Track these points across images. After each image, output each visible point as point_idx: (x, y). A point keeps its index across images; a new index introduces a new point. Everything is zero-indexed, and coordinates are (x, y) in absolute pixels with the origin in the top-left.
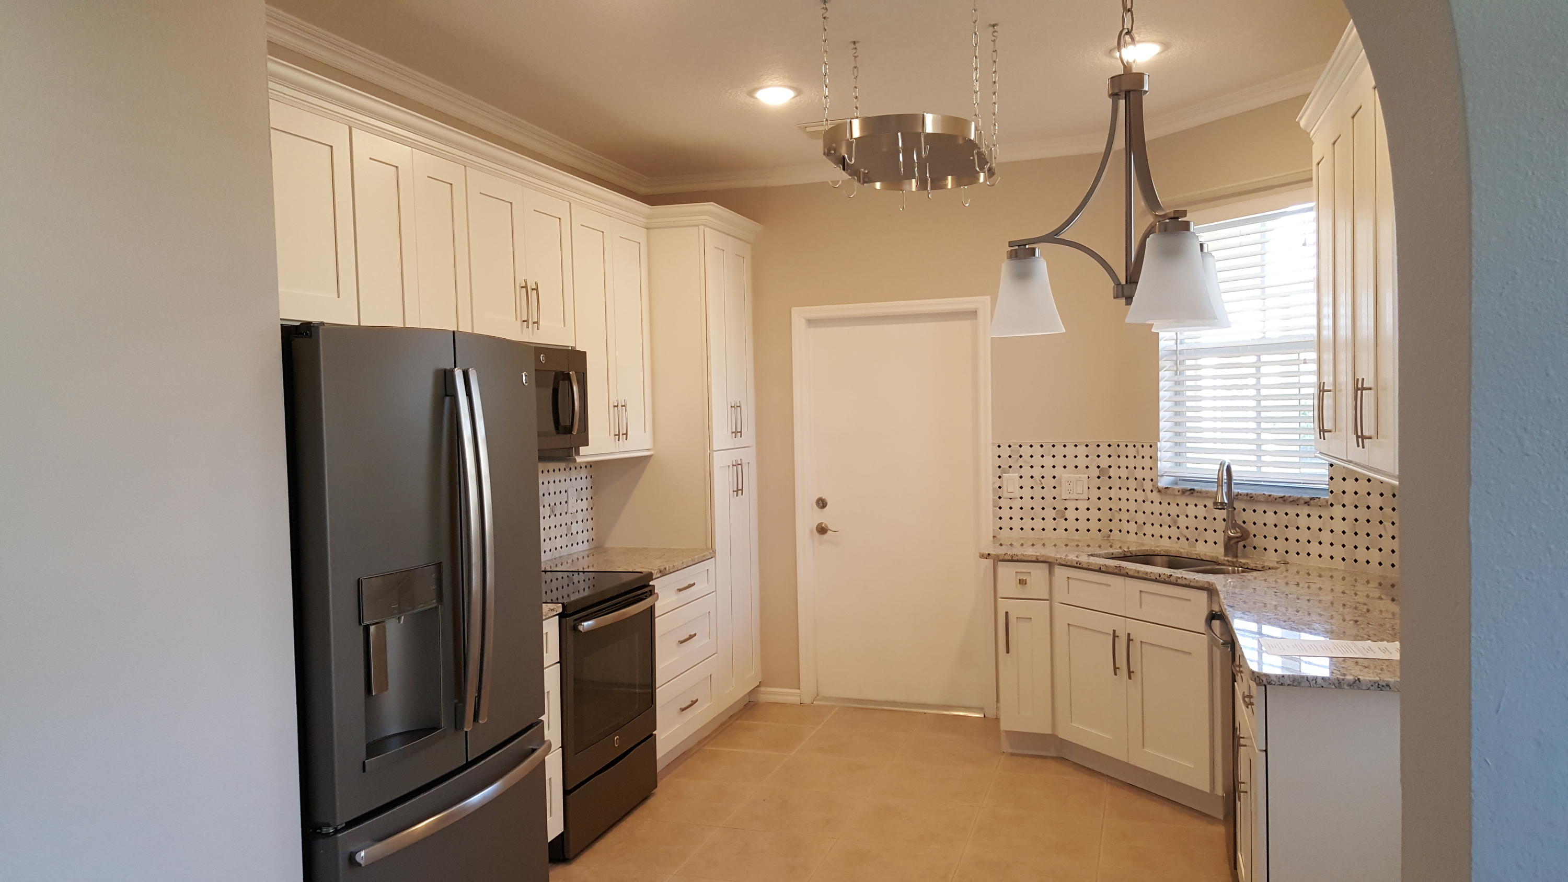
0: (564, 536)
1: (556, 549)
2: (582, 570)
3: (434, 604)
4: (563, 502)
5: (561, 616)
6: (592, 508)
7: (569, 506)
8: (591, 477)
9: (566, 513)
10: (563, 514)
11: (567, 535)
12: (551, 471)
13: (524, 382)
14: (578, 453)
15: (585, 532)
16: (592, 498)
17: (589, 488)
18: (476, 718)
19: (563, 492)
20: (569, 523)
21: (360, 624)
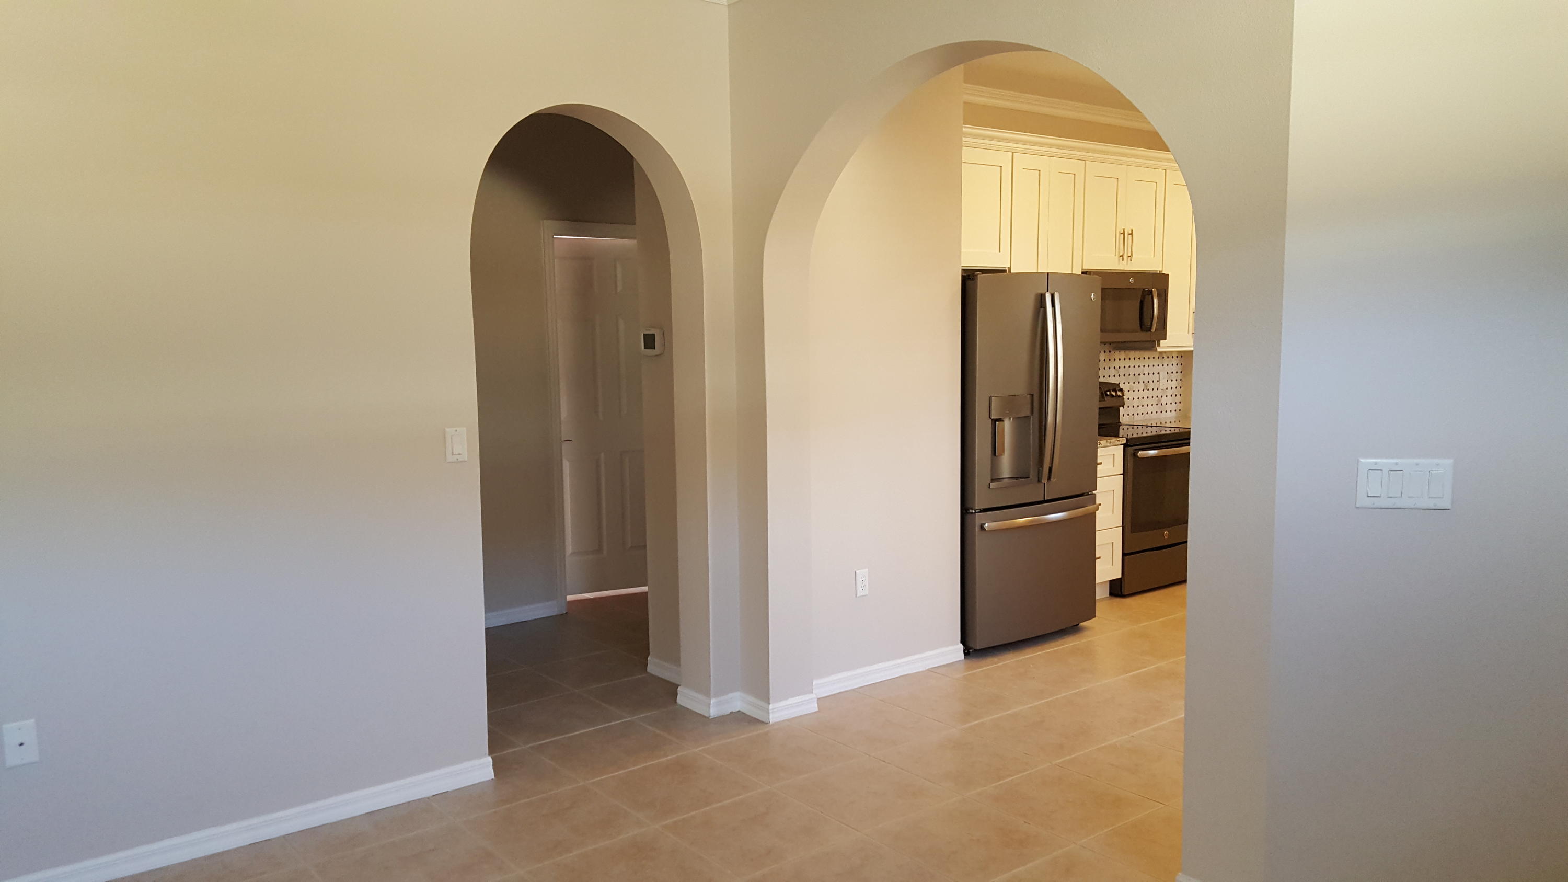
0: (1155, 405)
1: (1147, 413)
2: (1155, 425)
3: (1028, 413)
4: (1156, 381)
5: (1125, 446)
6: (1181, 387)
7: (1160, 383)
8: (1182, 364)
9: (1158, 389)
10: (1155, 389)
11: (1157, 404)
12: (1146, 358)
13: (1093, 299)
14: (1159, 345)
15: (1173, 404)
16: (1181, 380)
17: (1179, 372)
18: (1049, 479)
19: (1156, 374)
20: (1159, 396)
21: (990, 418)
